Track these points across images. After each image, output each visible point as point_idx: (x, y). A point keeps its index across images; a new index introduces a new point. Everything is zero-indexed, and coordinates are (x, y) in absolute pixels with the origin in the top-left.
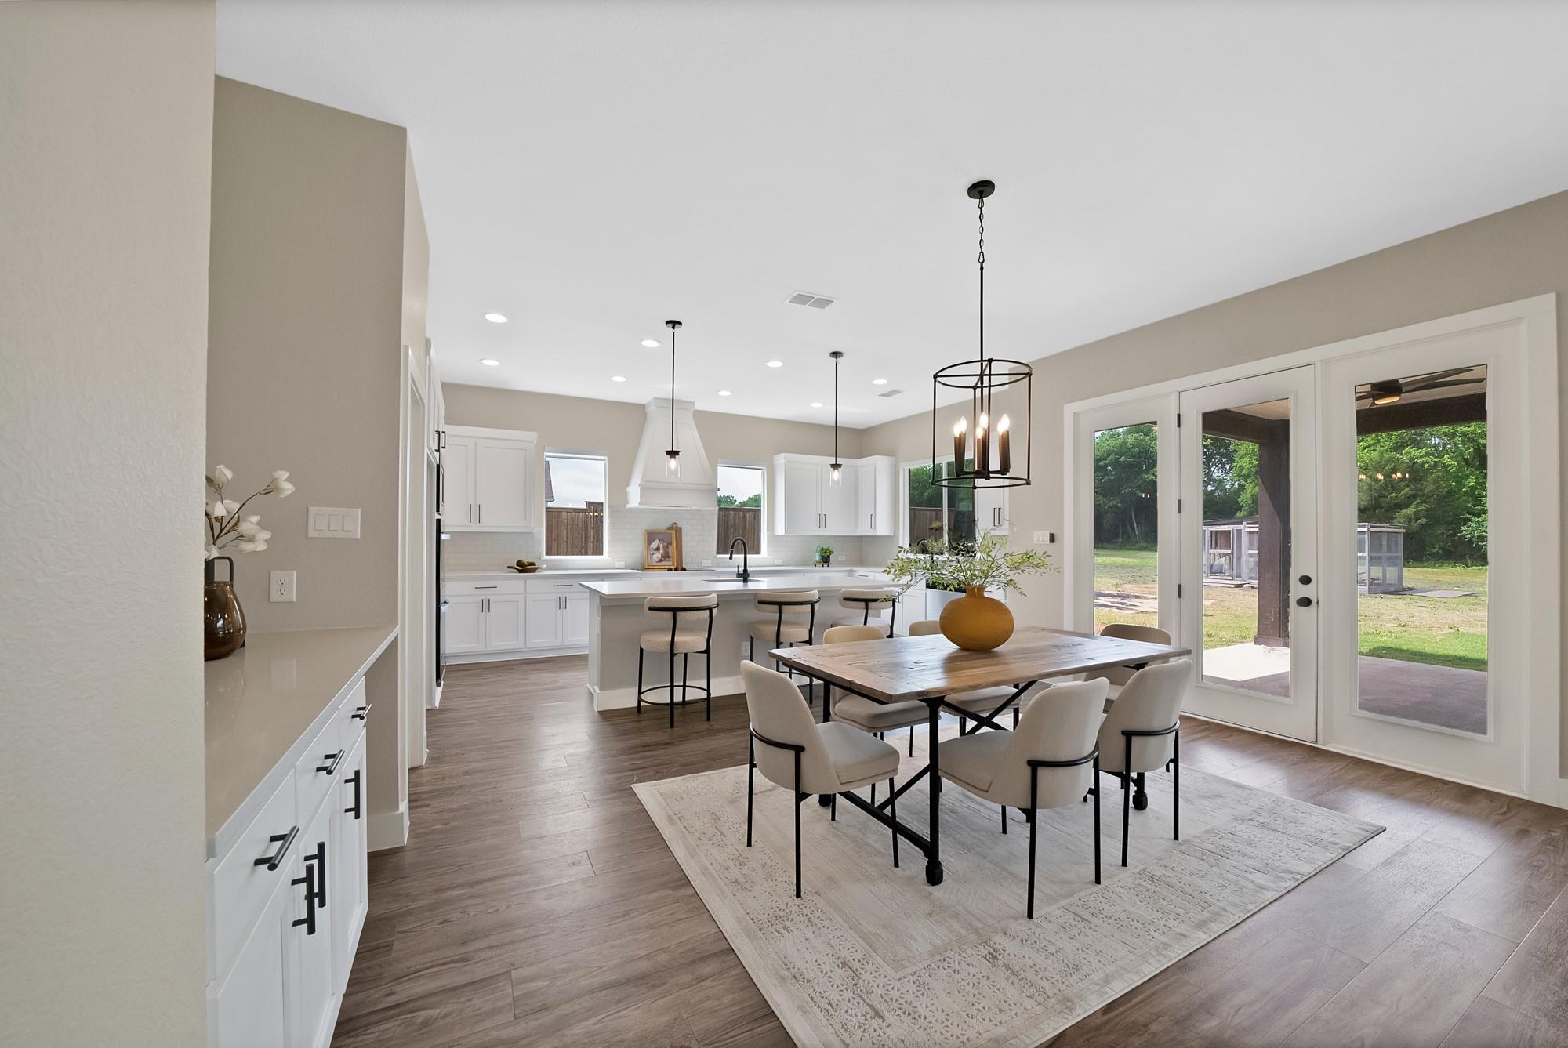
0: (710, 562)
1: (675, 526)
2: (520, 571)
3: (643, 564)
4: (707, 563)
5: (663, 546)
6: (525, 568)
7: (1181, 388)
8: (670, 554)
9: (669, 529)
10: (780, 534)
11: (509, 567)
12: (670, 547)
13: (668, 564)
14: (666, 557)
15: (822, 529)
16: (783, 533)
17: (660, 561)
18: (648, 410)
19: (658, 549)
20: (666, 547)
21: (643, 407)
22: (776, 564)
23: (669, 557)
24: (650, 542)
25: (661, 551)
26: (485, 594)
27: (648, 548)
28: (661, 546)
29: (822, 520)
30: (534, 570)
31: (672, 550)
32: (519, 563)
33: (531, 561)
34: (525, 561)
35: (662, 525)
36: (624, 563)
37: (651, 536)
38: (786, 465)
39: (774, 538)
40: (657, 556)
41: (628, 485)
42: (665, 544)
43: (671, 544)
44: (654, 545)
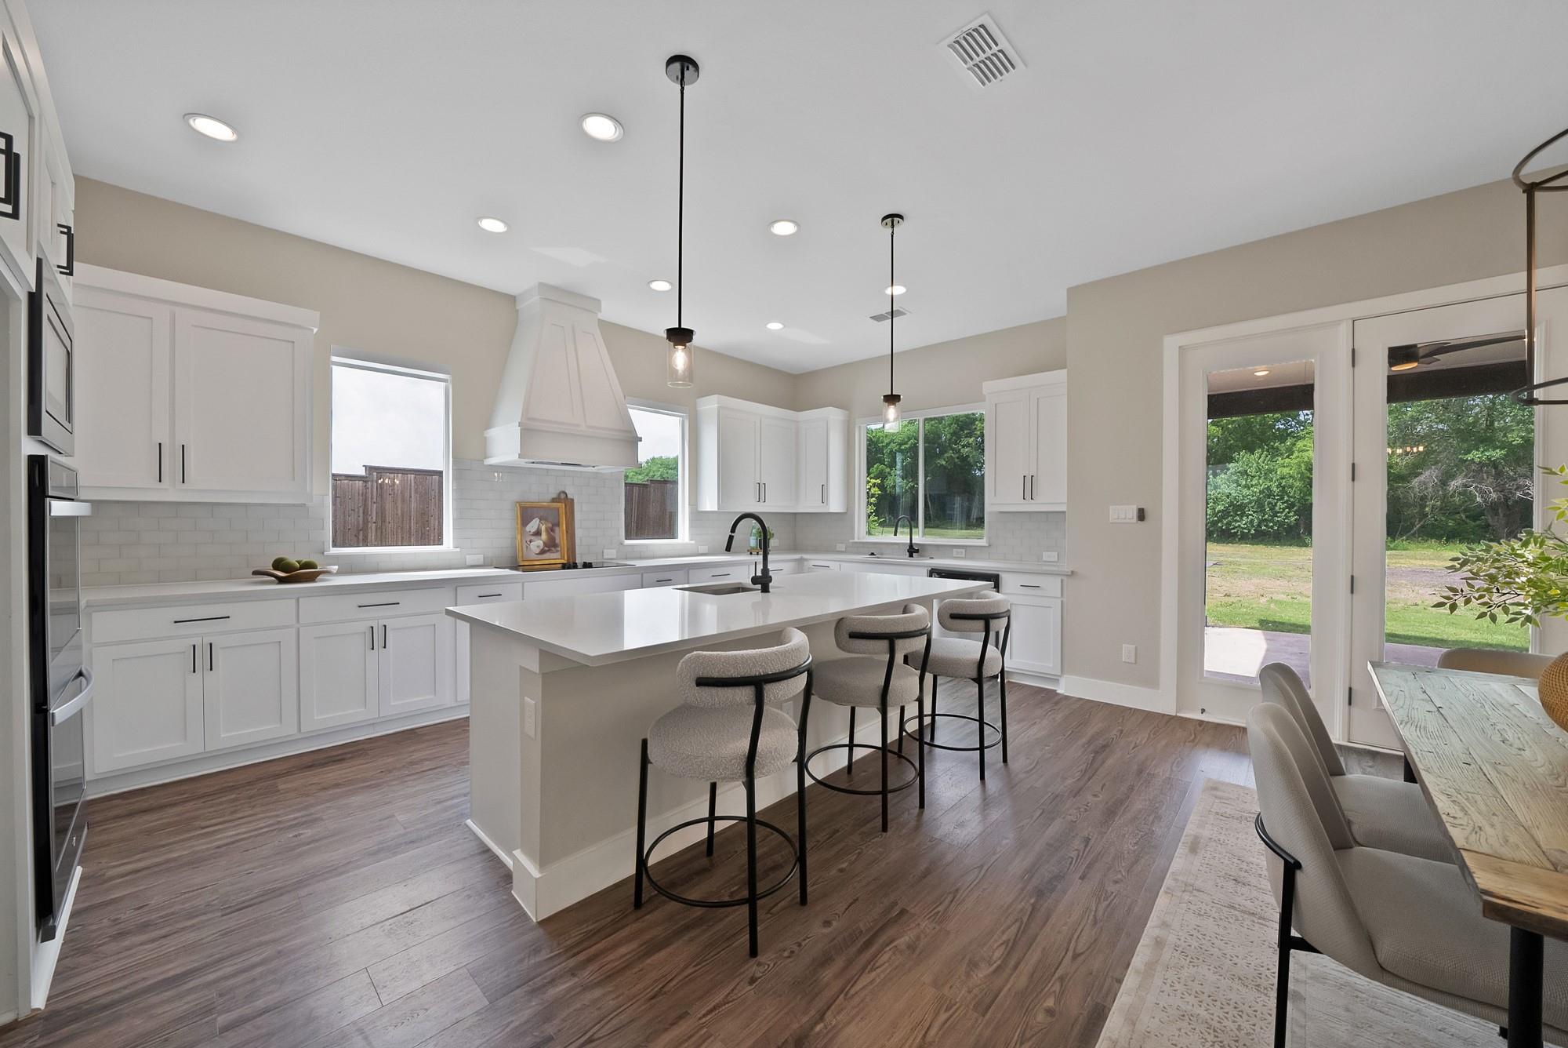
0: (614, 551)
1: (563, 496)
2: (281, 581)
3: (515, 558)
4: (610, 553)
5: (546, 529)
6: (290, 572)
7: (1356, 315)
8: (557, 541)
9: (554, 500)
10: (708, 508)
11: (256, 573)
12: (557, 529)
13: (555, 557)
14: (551, 545)
15: (761, 503)
16: (715, 509)
17: (542, 552)
18: (520, 306)
19: (538, 533)
20: (551, 530)
21: (512, 299)
22: (700, 552)
23: (555, 545)
24: (525, 520)
25: (544, 536)
26: (200, 634)
27: (523, 533)
28: (543, 528)
29: (761, 490)
30: (312, 578)
31: (560, 536)
32: (279, 564)
33: (304, 560)
34: (293, 559)
35: (541, 492)
36: (481, 557)
37: (526, 513)
38: (719, 412)
39: (698, 516)
40: (538, 544)
41: (488, 425)
42: (550, 525)
43: (558, 525)
44: (533, 526)
